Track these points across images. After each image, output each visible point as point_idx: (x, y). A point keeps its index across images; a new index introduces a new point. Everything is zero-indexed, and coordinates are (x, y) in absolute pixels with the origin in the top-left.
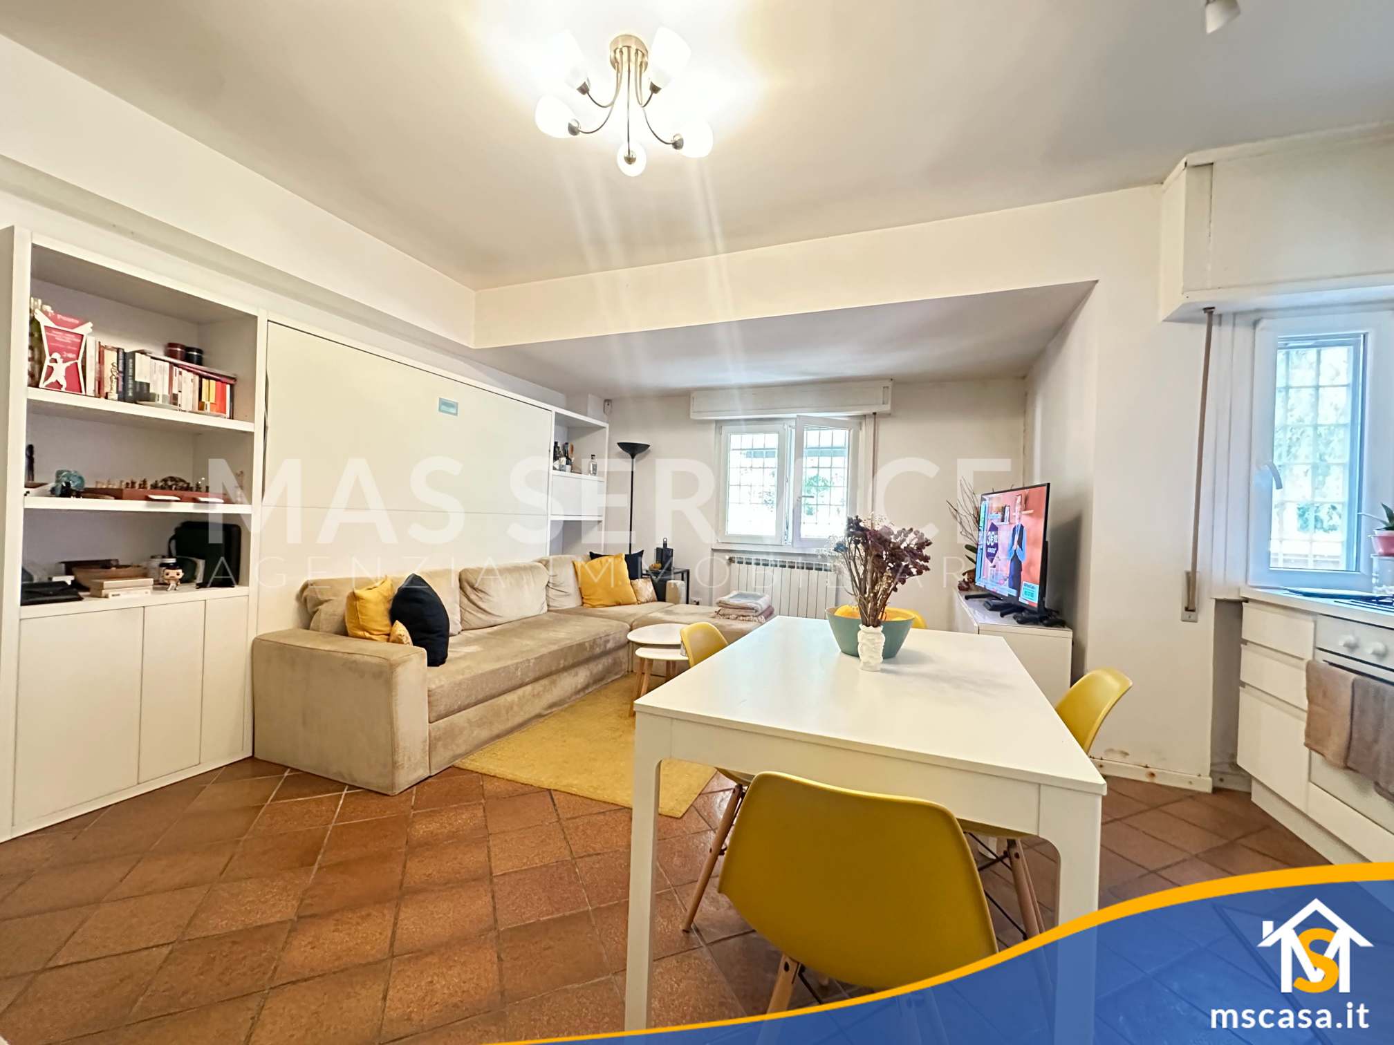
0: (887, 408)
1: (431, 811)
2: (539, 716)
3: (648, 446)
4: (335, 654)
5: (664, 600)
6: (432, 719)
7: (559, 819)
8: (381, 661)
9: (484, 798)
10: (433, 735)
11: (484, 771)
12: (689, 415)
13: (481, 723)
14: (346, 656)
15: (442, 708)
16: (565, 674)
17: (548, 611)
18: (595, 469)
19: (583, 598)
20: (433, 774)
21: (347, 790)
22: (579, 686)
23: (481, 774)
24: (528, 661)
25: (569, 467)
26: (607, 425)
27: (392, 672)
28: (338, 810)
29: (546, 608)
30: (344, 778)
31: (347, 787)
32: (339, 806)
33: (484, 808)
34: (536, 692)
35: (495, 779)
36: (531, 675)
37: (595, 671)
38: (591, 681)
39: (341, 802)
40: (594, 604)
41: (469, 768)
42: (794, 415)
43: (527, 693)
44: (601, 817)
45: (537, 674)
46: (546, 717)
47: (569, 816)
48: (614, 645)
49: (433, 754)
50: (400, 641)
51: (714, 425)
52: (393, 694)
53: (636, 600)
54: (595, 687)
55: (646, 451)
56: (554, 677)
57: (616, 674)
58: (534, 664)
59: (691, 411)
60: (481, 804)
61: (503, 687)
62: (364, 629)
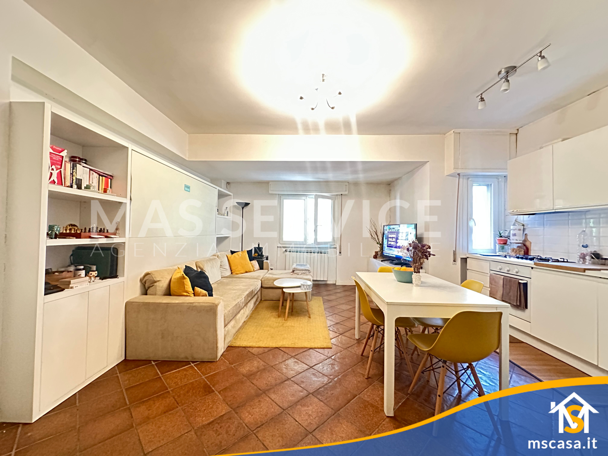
0: (347, 193)
1: (240, 364)
3: (250, 203)
5: (263, 269)
6: (225, 327)
8: (210, 304)
9: (255, 355)
10: (225, 334)
12: (268, 192)
15: (226, 322)
17: (222, 277)
19: (231, 271)
20: (225, 351)
22: (251, 309)
23: (244, 347)
24: (243, 298)
26: (232, 194)
28: (198, 371)
30: (186, 359)
31: (191, 363)
33: (259, 359)
34: (244, 312)
35: (252, 348)
36: (243, 305)
37: (254, 301)
38: (253, 306)
39: (196, 368)
40: (237, 273)
41: (237, 346)
42: (314, 194)
48: (259, 289)
49: (225, 341)
51: (278, 196)
53: (253, 270)
54: (255, 308)
55: (249, 206)
57: (258, 302)
59: (269, 189)
62: (186, 292)
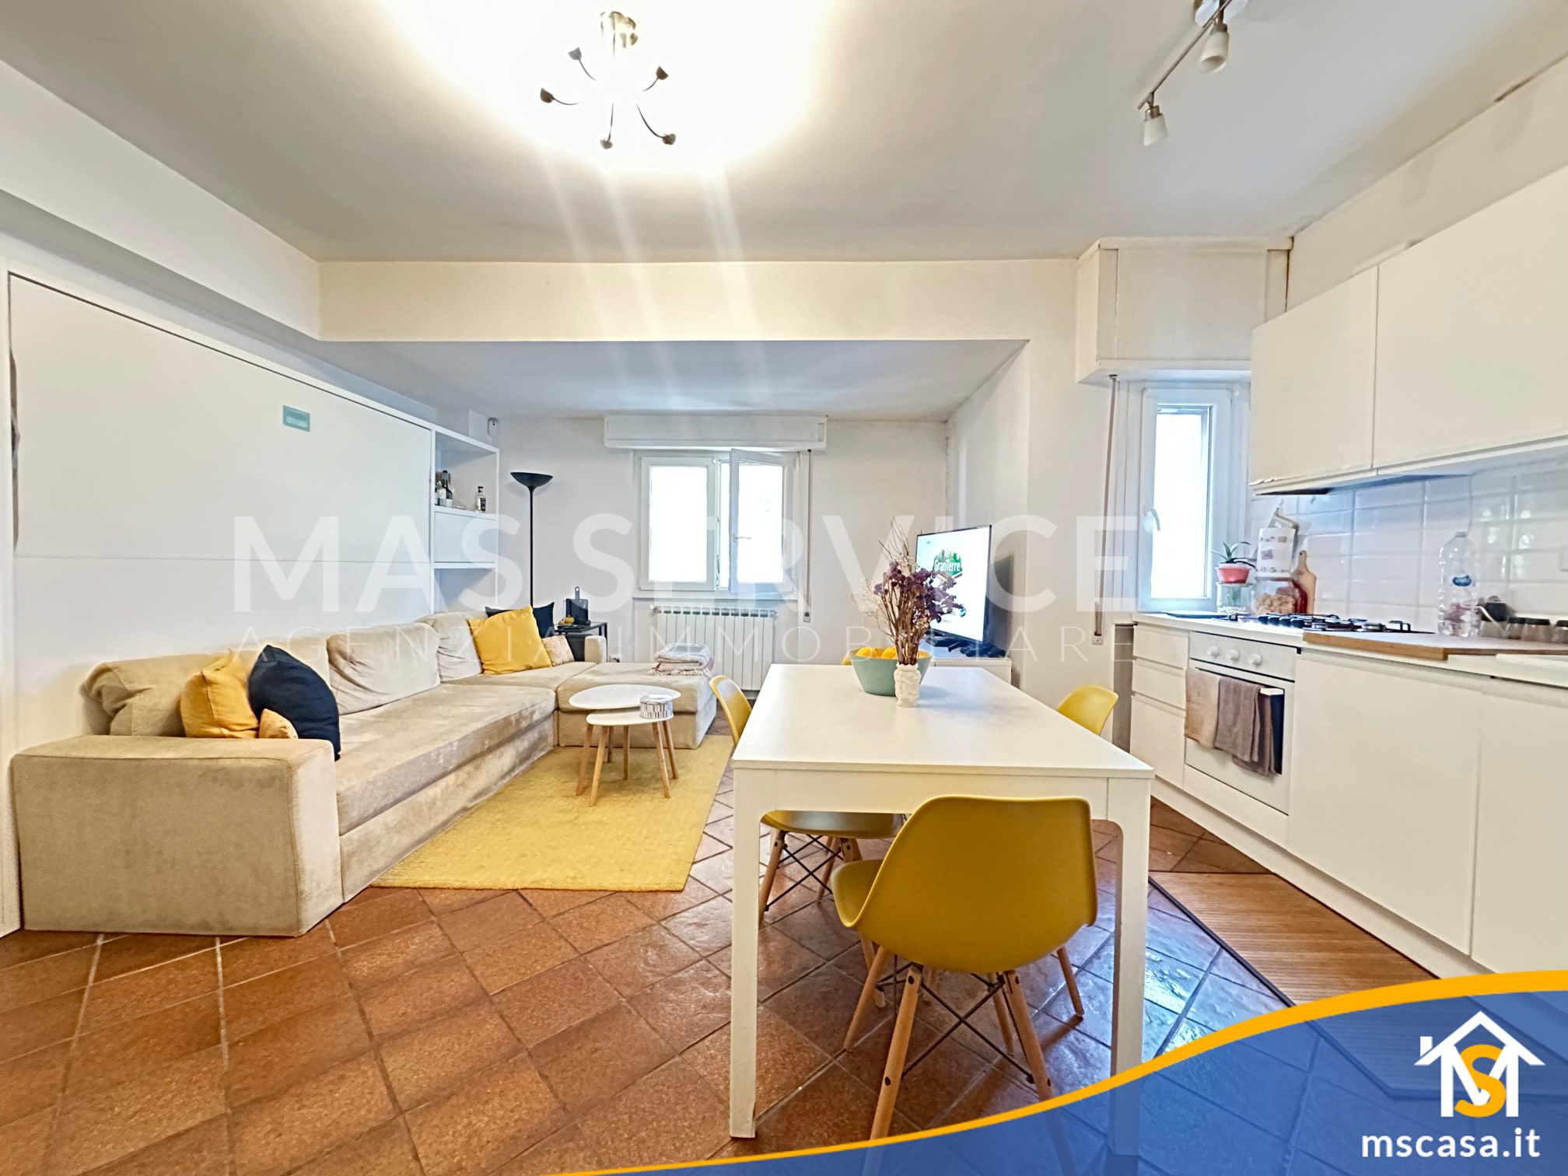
0: (824, 446)
1: (367, 944)
2: (465, 809)
3: (551, 477)
4: (184, 763)
5: (583, 660)
6: (343, 831)
7: (544, 918)
8: (271, 763)
9: (433, 914)
10: (345, 849)
11: (417, 885)
12: (603, 444)
13: (399, 828)
14: (207, 763)
15: (354, 815)
16: (490, 756)
17: (442, 682)
18: (483, 505)
19: (482, 664)
20: (347, 900)
21: (221, 943)
22: (506, 769)
23: (415, 888)
24: (451, 743)
25: (449, 501)
26: (496, 450)
27: (291, 776)
28: (220, 969)
29: (438, 680)
30: (209, 928)
31: (218, 941)
32: (220, 965)
33: (439, 925)
34: (459, 781)
35: (438, 892)
36: (455, 762)
37: (521, 749)
38: (517, 762)
39: (219, 959)
40: (499, 670)
41: (396, 884)
42: (729, 449)
43: (451, 783)
44: (593, 907)
45: (462, 760)
46: (473, 810)
47: (554, 913)
48: (540, 716)
49: (347, 873)
50: (284, 736)
51: (632, 455)
52: (294, 803)
53: (549, 662)
54: (523, 767)
55: (548, 484)
56: (478, 761)
57: (542, 750)
58: (458, 747)
59: (606, 437)
60: (432, 922)
61: (423, 781)
62: (220, 725)
